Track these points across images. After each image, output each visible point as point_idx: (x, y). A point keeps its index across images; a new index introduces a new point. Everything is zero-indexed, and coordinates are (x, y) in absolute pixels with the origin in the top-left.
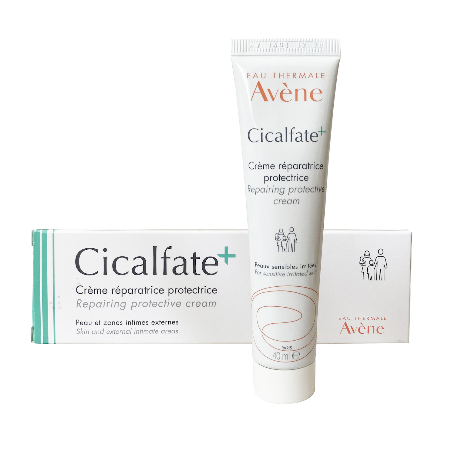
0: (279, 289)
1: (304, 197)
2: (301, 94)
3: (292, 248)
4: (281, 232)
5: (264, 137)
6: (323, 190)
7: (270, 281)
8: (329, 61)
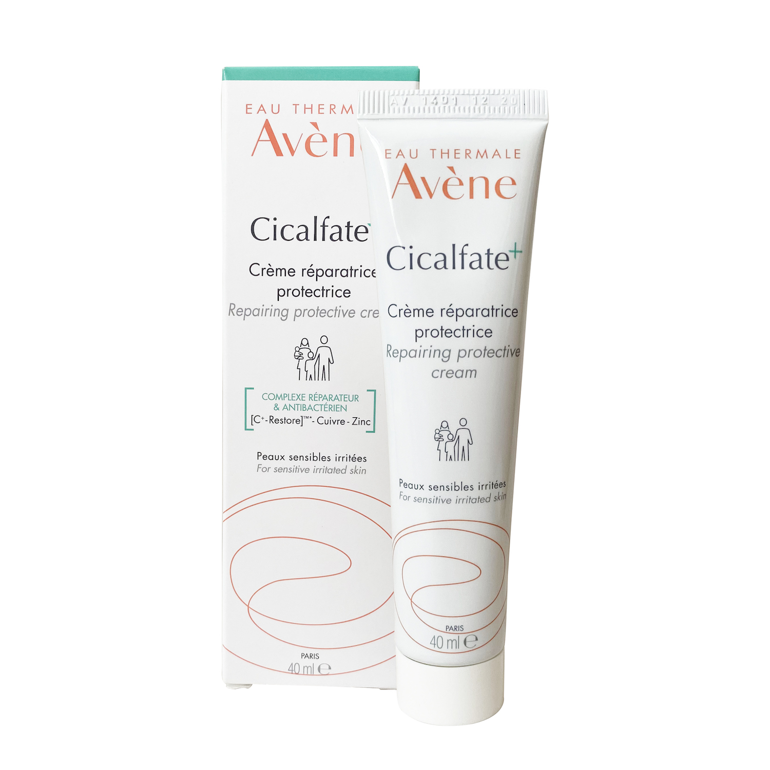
0: (442, 525)
1: (483, 365)
2: (479, 185)
3: (464, 455)
4: (444, 426)
5: (416, 261)
6: (517, 353)
7: (425, 513)
8: (529, 129)
